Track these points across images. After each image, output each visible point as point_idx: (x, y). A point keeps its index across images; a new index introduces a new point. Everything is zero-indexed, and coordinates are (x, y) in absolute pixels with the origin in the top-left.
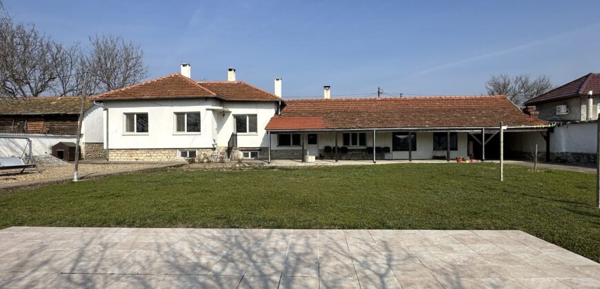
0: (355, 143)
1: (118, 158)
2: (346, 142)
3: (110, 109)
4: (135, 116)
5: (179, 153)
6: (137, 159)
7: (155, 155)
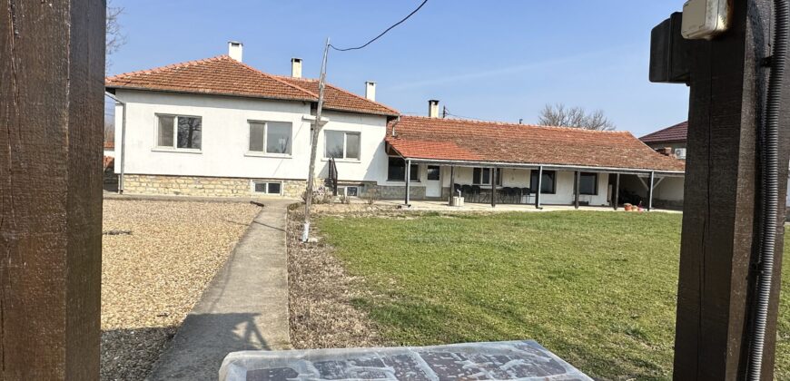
0: (486, 181)
1: (141, 189)
2: (476, 179)
3: (128, 105)
4: (176, 120)
5: (253, 185)
6: (177, 193)
7: (212, 186)
